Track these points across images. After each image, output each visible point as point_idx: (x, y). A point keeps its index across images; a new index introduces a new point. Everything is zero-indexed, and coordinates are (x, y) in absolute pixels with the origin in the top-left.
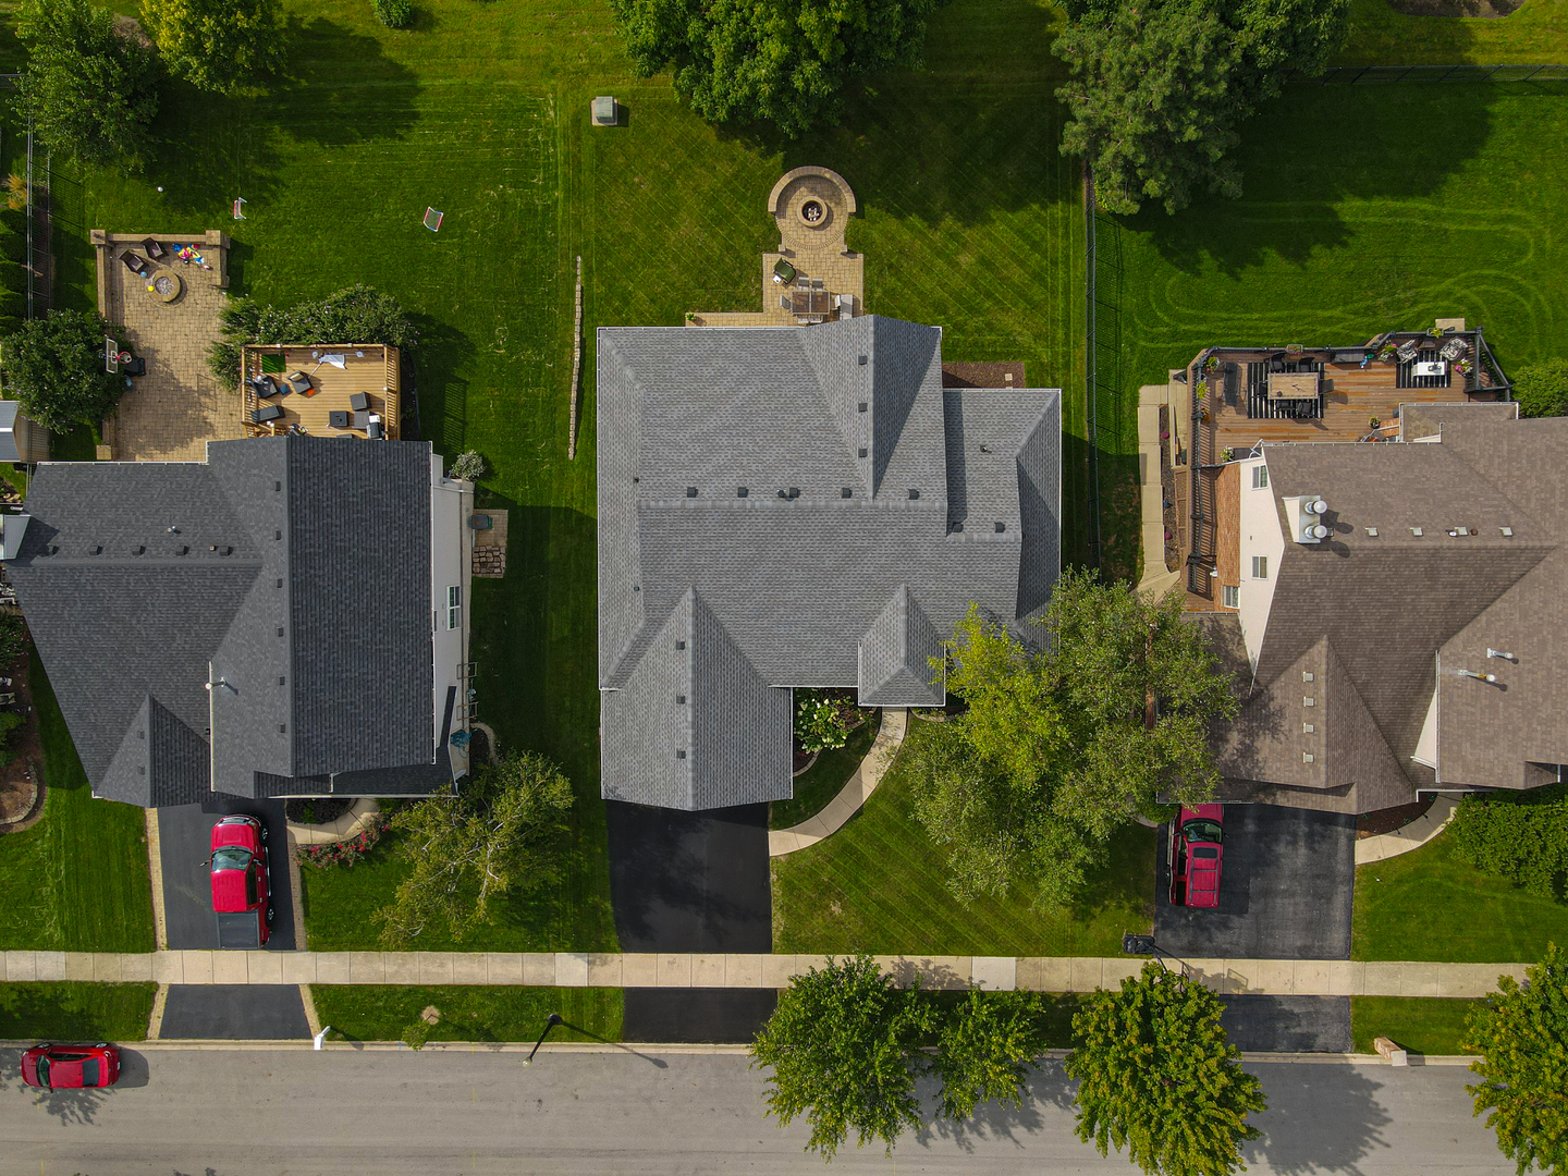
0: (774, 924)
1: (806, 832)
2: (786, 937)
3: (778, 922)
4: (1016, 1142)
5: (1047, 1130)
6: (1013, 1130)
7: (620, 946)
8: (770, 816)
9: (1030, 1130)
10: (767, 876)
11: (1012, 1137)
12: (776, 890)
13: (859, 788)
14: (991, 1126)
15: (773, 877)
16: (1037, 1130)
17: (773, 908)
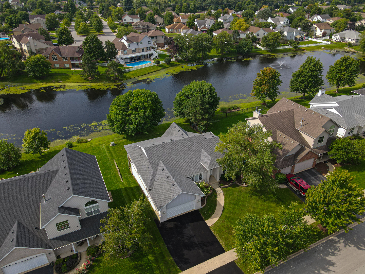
0: (221, 244)
1: (214, 218)
2: (226, 245)
3: (222, 243)
4: (334, 271)
5: (337, 264)
6: (330, 269)
7: (181, 270)
8: (203, 218)
9: (334, 266)
10: (211, 232)
11: (332, 271)
12: (216, 235)
13: (220, 204)
14: (323, 271)
15: (213, 231)
16: (335, 265)
17: (218, 239)
